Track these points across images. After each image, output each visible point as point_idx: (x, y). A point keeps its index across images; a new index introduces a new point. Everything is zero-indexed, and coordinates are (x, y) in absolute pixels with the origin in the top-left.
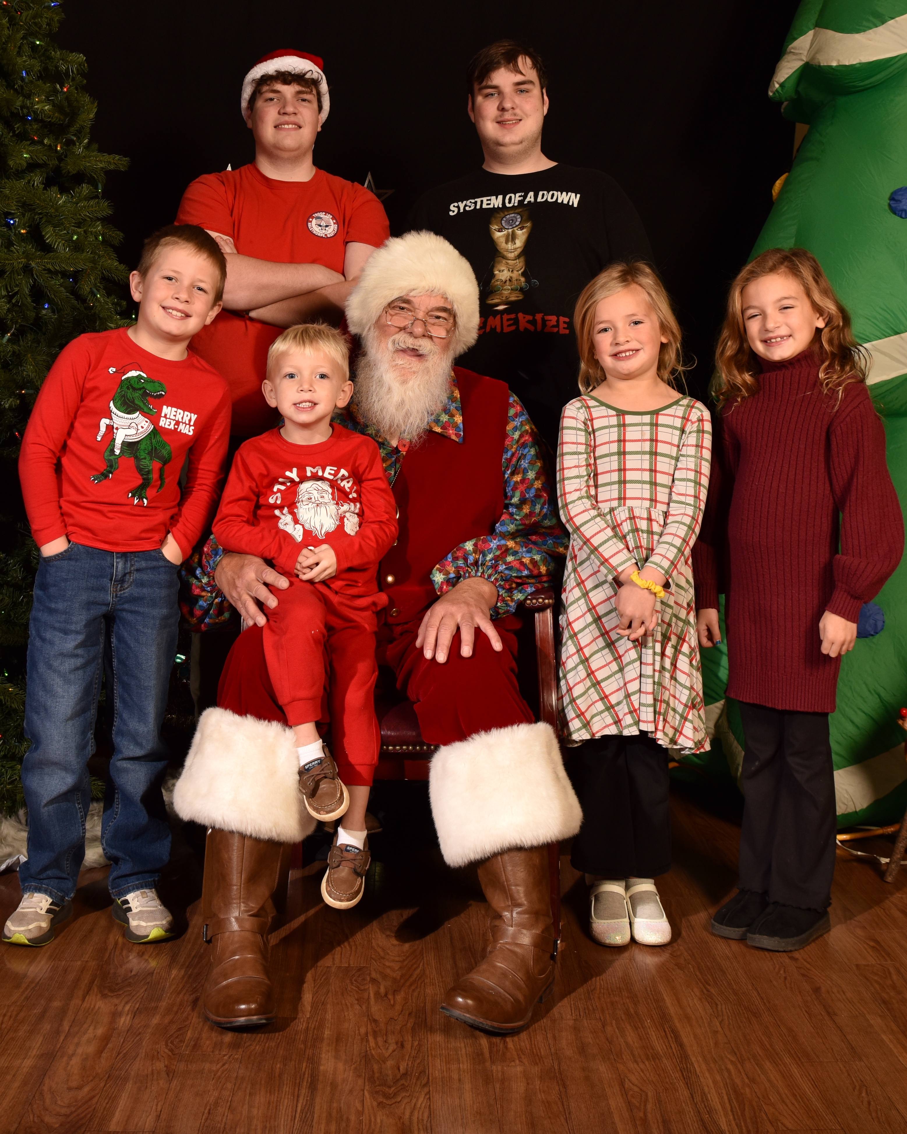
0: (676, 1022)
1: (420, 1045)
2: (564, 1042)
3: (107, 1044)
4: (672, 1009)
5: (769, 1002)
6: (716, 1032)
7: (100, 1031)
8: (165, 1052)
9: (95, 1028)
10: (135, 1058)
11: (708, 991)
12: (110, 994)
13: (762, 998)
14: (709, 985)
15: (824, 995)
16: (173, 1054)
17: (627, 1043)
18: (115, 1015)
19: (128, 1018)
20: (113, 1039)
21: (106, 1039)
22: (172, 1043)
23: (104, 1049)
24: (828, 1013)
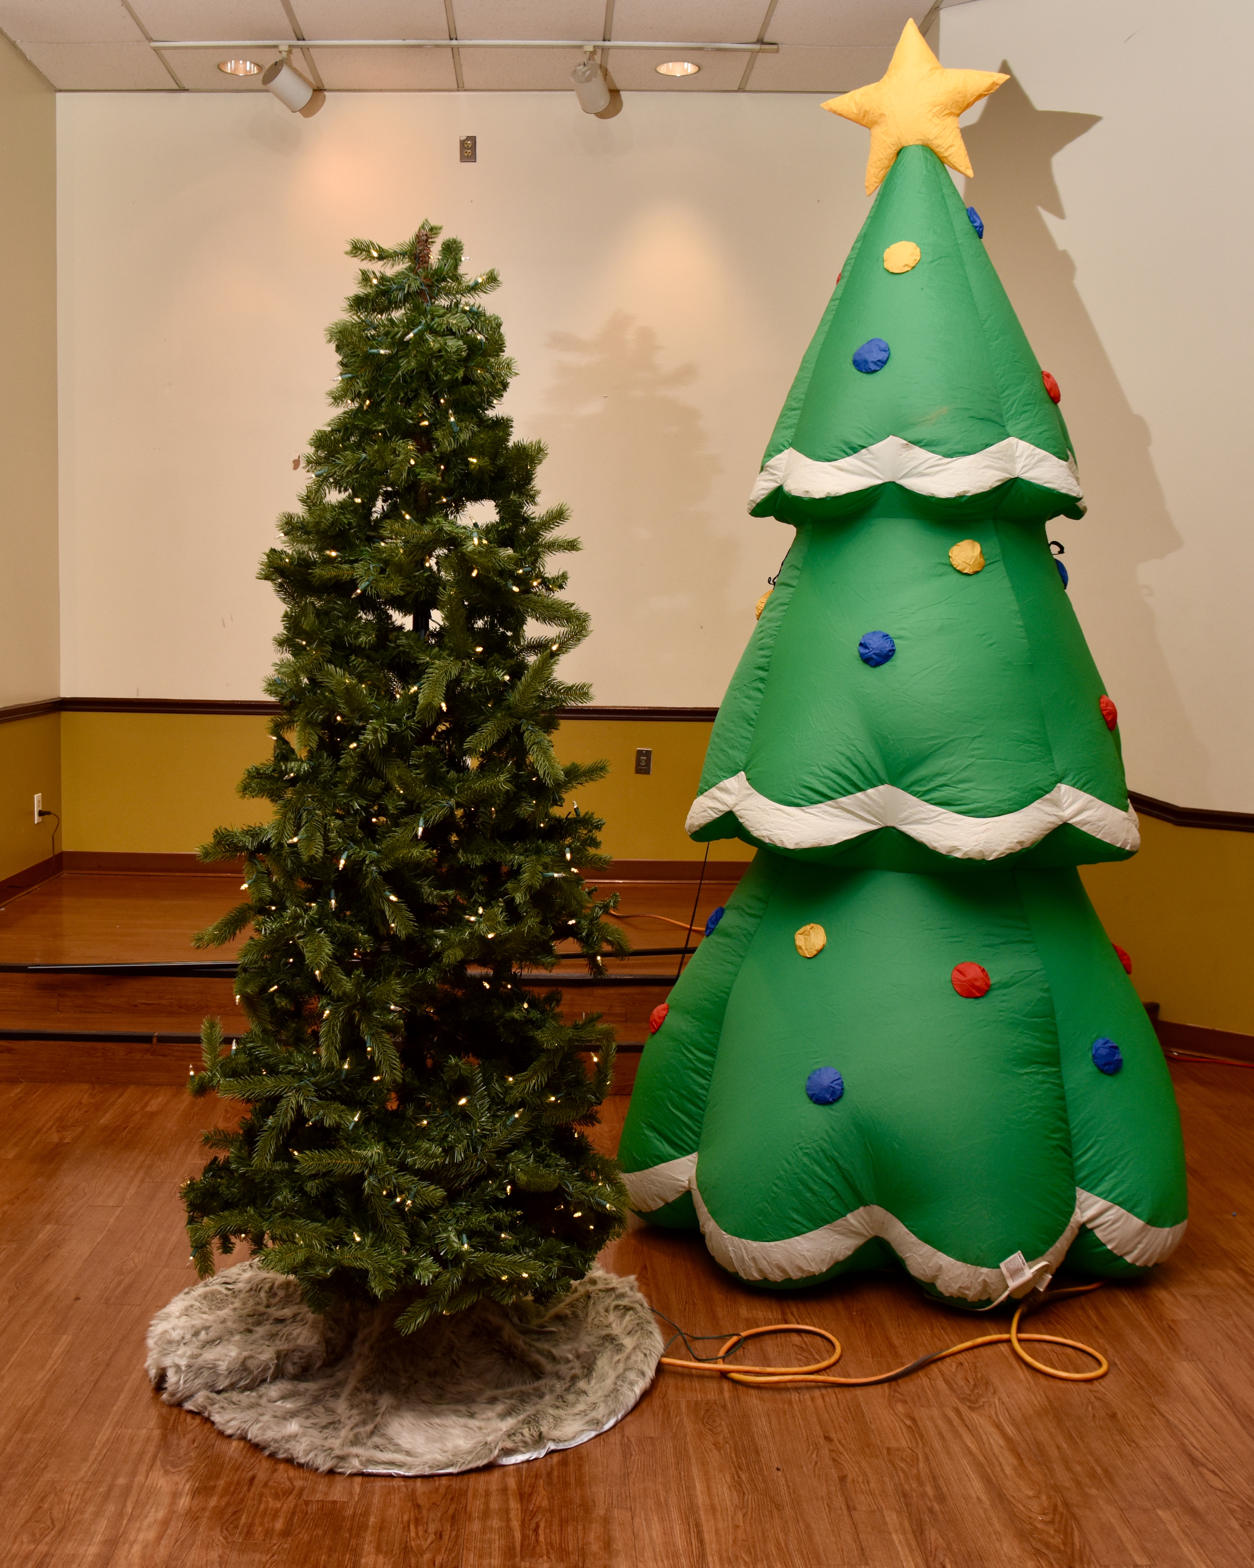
0: (702, 1513)
1: (457, 1536)
2: (592, 1537)
3: (166, 1530)
4: (701, 1499)
5: (794, 1492)
6: (737, 1527)
7: (161, 1514)
8: (219, 1540)
9: (156, 1511)
10: (192, 1546)
11: (739, 1477)
12: (172, 1470)
13: (788, 1487)
14: (741, 1470)
15: (848, 1485)
16: (228, 1543)
17: (651, 1537)
18: (175, 1495)
19: (188, 1499)
20: (172, 1523)
21: (165, 1523)
22: (227, 1529)
23: (163, 1536)
24: (848, 1507)
